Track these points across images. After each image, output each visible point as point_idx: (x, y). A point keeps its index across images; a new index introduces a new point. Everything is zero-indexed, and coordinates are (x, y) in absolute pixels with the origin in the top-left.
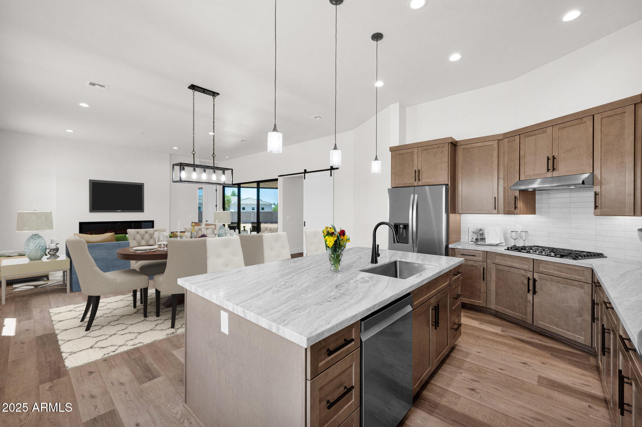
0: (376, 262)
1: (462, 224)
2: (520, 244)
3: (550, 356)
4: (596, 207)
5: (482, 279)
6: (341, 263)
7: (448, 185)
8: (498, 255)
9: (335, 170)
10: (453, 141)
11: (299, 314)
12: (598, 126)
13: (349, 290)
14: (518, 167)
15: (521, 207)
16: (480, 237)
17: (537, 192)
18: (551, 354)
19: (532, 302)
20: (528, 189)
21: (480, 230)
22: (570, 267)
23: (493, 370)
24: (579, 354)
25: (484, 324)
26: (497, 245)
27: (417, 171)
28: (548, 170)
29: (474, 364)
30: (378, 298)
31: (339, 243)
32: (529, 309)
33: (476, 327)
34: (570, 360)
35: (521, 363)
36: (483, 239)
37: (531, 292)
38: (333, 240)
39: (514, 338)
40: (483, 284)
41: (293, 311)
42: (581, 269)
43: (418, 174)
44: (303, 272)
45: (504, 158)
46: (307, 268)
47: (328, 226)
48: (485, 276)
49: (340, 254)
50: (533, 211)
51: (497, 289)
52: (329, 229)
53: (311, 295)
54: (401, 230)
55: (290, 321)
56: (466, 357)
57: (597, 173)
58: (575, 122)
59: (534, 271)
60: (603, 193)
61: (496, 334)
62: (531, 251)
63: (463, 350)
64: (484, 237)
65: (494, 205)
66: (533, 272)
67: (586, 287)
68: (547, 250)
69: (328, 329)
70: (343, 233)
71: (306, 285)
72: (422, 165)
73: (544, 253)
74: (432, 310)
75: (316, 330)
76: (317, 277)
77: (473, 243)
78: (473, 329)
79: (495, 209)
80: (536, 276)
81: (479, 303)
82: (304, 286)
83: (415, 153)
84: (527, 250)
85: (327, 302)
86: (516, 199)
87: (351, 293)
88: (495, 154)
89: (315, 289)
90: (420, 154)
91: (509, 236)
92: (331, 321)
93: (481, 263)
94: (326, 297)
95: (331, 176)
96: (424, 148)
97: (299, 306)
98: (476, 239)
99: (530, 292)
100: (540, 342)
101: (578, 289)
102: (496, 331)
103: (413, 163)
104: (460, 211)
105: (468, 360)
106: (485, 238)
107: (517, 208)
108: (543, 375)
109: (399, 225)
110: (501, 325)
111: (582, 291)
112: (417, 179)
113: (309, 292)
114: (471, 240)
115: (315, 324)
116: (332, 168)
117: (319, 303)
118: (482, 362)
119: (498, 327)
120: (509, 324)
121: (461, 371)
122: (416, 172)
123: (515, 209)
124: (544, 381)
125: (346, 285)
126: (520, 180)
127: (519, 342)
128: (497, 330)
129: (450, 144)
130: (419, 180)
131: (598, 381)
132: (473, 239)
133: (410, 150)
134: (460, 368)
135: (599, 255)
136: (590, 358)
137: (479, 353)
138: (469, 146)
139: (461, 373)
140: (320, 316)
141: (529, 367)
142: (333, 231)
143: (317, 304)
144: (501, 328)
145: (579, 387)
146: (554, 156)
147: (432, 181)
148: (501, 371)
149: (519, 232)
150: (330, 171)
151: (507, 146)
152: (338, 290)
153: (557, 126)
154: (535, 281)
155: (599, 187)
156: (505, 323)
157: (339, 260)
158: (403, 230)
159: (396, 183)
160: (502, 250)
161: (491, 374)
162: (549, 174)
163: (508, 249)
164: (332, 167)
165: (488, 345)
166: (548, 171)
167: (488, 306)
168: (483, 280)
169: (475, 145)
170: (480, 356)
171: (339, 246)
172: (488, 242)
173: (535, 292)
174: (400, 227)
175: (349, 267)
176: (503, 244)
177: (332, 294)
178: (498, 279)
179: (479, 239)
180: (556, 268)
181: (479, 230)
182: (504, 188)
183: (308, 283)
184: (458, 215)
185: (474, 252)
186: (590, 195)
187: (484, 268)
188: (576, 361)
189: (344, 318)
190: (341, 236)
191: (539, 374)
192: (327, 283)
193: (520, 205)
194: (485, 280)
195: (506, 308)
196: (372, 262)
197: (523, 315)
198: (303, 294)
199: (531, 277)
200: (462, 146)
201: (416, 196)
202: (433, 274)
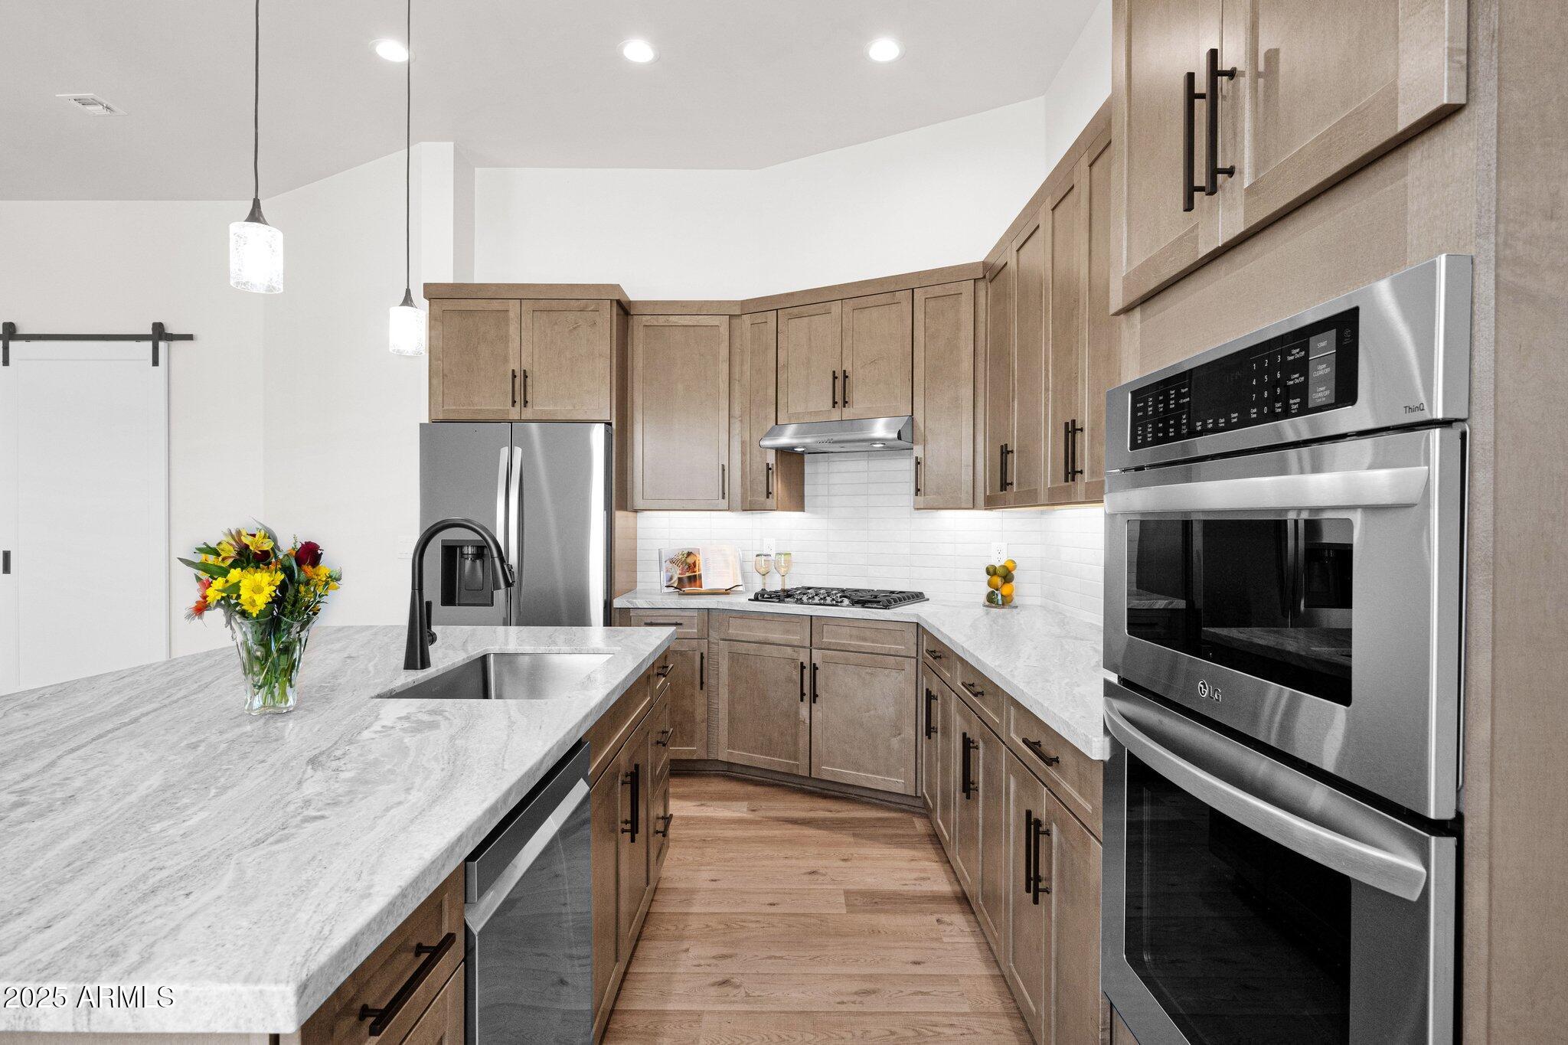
0: (425, 663)
1: (639, 541)
2: (775, 585)
3: (851, 839)
4: (918, 490)
5: (698, 687)
6: (301, 677)
7: (610, 424)
8: (734, 615)
9: (177, 345)
10: (623, 299)
11: (187, 901)
12: (919, 316)
13: (376, 763)
14: (772, 391)
15: (780, 492)
16: (688, 576)
17: (807, 457)
18: (854, 835)
19: (808, 721)
20: (796, 447)
21: (689, 554)
22: (880, 626)
23: (755, 914)
24: (894, 819)
25: (709, 803)
26: (727, 592)
27: (517, 374)
28: (835, 403)
29: (712, 914)
30: (506, 767)
31: (296, 596)
32: (803, 742)
33: (692, 818)
34: (885, 836)
35: (805, 874)
36: (694, 579)
37: (807, 698)
38: (270, 584)
39: (778, 820)
40: (700, 699)
41: (143, 898)
42: (898, 627)
43: (521, 385)
44: (100, 736)
45: (742, 365)
46: (117, 721)
47: (240, 527)
48: (704, 677)
49: (294, 640)
50: (797, 501)
51: (732, 704)
52: (246, 540)
53: (203, 815)
54: (468, 563)
55: (152, 945)
56: (688, 902)
57: (919, 416)
58: (883, 299)
59: (814, 645)
60: (928, 463)
61: (740, 822)
62: (805, 598)
63: (677, 885)
64: (697, 573)
65: (721, 487)
66: (811, 650)
67: (907, 667)
68: (836, 594)
69: (374, 919)
70: (309, 554)
71: (155, 781)
72: (536, 357)
73: (829, 599)
74: (622, 784)
75: (322, 938)
76: (194, 746)
77: (671, 589)
78: (687, 824)
79: (723, 498)
80: (817, 657)
81: (690, 751)
82: (142, 789)
83: (512, 314)
84: (796, 596)
85: (306, 825)
86: (770, 471)
87: (391, 772)
88: (724, 352)
89: (213, 791)
90: (527, 319)
91: (750, 567)
92: (370, 887)
93: (694, 643)
94: (292, 808)
95: (155, 363)
96: (542, 304)
97: (164, 874)
98: (679, 578)
99: (805, 697)
100: (828, 815)
101: (894, 673)
102: (739, 815)
103: (507, 347)
104: (639, 502)
105: (695, 909)
106: (700, 576)
107: (771, 493)
108: (850, 887)
109: (461, 547)
110: (747, 797)
111: (901, 677)
112: (517, 399)
113: (186, 807)
114: (669, 583)
115: (303, 917)
116: (159, 334)
117: (271, 834)
118: (729, 902)
119: (740, 804)
120: (759, 790)
121: (685, 945)
122: (514, 376)
123: (768, 497)
124: (856, 899)
125: (354, 751)
126: (776, 424)
127: (790, 826)
128: (738, 810)
129: (615, 304)
130: (526, 402)
131: (937, 864)
132: (671, 579)
133: (496, 305)
134: (680, 938)
135: (918, 597)
136: (915, 820)
137: (716, 880)
138: (662, 320)
139: (687, 950)
140: (308, 881)
141: (822, 878)
142: (267, 546)
143: (258, 843)
144: (745, 803)
145: (912, 888)
146: (845, 371)
147: (562, 410)
148: (773, 910)
149: (773, 556)
150: (149, 344)
151: (749, 335)
152: (330, 773)
153: (851, 301)
154: (815, 668)
155: (922, 447)
156: (751, 788)
157: (292, 667)
158: (473, 561)
159: (445, 408)
160: (741, 601)
161: (754, 925)
162: (836, 415)
163: (756, 599)
164: (158, 327)
165: (731, 855)
166: (834, 407)
167: (712, 757)
168: (701, 689)
169: (676, 321)
170: (719, 889)
171: (293, 605)
172: (708, 583)
173: (814, 697)
174: (462, 554)
175: (326, 693)
176: (740, 588)
177: (309, 789)
178: (734, 677)
179: (686, 580)
180: (854, 632)
181: (685, 556)
182: (743, 443)
183: (161, 771)
184: (631, 514)
185: (679, 613)
186: (908, 464)
187: (702, 654)
188: (896, 836)
189: (420, 859)
190: (305, 567)
191: (843, 887)
192: (261, 757)
193: (778, 486)
194: (705, 687)
195: (754, 750)
196: (410, 665)
197: (790, 759)
198: (160, 819)
199: (807, 664)
200: (644, 318)
201: (518, 452)
202: (627, 674)
